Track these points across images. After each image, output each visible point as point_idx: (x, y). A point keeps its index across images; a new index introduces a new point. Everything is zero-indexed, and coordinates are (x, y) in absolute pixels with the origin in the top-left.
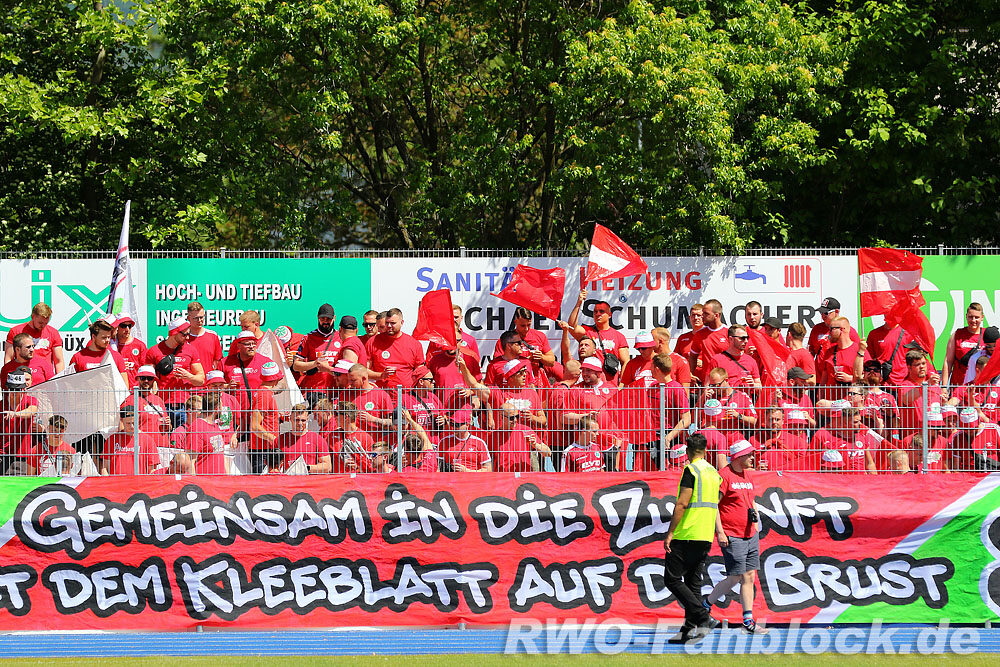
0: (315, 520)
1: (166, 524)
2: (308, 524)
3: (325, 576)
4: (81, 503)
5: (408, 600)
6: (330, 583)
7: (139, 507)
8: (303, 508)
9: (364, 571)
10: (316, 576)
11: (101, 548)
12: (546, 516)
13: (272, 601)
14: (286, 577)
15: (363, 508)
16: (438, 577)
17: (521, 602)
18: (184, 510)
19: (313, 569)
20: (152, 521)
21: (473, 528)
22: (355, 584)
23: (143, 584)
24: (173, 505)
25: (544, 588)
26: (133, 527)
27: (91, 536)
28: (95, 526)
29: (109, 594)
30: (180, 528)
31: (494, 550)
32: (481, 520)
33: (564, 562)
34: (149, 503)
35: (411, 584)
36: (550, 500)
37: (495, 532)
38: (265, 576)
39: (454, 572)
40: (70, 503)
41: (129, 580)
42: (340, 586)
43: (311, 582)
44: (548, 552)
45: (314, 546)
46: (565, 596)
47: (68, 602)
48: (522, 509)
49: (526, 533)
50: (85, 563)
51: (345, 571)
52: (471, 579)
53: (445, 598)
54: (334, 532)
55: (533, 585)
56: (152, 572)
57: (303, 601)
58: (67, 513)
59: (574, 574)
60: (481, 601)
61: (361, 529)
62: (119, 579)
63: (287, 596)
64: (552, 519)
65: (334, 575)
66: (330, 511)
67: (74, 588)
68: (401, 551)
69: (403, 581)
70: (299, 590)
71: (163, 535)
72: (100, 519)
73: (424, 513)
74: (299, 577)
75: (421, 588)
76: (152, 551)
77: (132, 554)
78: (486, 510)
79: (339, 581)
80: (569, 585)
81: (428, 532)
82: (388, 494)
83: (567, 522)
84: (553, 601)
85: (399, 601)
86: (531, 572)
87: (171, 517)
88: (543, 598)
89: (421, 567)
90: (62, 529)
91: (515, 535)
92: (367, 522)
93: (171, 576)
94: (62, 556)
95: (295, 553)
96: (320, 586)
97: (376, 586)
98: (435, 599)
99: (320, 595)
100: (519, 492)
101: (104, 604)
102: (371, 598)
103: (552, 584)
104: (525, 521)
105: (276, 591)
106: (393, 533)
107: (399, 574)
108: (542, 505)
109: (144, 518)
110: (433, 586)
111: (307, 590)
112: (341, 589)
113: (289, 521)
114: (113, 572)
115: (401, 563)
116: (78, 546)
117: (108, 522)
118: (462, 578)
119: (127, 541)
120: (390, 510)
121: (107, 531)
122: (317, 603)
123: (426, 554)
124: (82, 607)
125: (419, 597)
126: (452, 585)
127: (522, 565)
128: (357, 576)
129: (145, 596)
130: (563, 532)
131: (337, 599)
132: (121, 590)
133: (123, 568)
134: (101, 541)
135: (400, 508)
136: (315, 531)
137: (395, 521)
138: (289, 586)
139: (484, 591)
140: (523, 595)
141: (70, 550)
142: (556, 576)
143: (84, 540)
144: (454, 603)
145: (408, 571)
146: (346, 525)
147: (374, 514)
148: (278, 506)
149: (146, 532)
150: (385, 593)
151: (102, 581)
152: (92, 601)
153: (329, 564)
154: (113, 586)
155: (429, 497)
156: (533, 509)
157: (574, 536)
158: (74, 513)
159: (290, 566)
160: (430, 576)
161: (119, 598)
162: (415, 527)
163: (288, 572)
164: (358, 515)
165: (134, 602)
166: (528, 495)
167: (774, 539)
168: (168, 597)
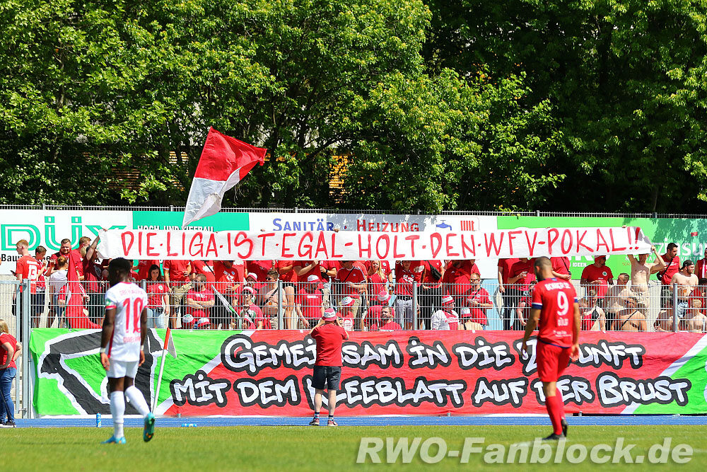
0: (375, 356)
1: (299, 357)
2: (371, 358)
3: (378, 387)
4: (254, 345)
5: (421, 400)
6: (381, 391)
7: (283, 347)
8: (367, 349)
9: (398, 384)
10: (373, 386)
11: (264, 370)
12: (492, 355)
13: (351, 400)
14: (358, 387)
15: (398, 350)
16: (436, 388)
17: (478, 402)
18: (308, 349)
19: (372, 383)
20: (292, 355)
21: (454, 363)
22: (393, 391)
23: (285, 390)
24: (301, 346)
25: (489, 394)
26: (282, 359)
27: (260, 363)
28: (262, 358)
29: (268, 395)
30: (306, 359)
31: (465, 373)
32: (459, 356)
33: (499, 379)
34: (289, 346)
35: (422, 392)
36: (492, 346)
37: (466, 363)
38: (348, 386)
39: (445, 385)
40: (248, 345)
41: (278, 388)
43: (371, 390)
44: (491, 374)
45: (374, 370)
46: (499, 399)
47: (246, 400)
48: (479, 350)
49: (481, 364)
50: (256, 378)
51: (388, 384)
52: (454, 388)
53: (440, 399)
54: (384, 362)
55: (484, 392)
56: (291, 383)
57: (367, 400)
58: (247, 351)
59: (504, 386)
60: (458, 401)
61: (398, 361)
62: (273, 387)
63: (359, 398)
64: (495, 356)
65: (383, 386)
66: (381, 351)
67: (249, 392)
68: (419, 373)
69: (418, 390)
70: (365, 394)
71: (297, 363)
72: (265, 354)
73: (430, 352)
74: (365, 387)
75: (428, 394)
76: (291, 372)
77: (281, 373)
78: (461, 350)
79: (386, 390)
80: (501, 392)
81: (432, 363)
82: (410, 342)
83: (502, 357)
84: (493, 401)
85: (416, 401)
86: (482, 385)
87: (301, 353)
88: (488, 399)
89: (428, 383)
90: (246, 359)
91: (476, 364)
92: (401, 357)
93: (301, 386)
94: (244, 374)
95: (364, 374)
96: (376, 392)
97: (404, 392)
98: (435, 400)
99: (375, 397)
100: (476, 341)
101: (265, 401)
102: (402, 399)
103: (493, 392)
104: (481, 357)
105: (353, 394)
106: (414, 363)
107: (416, 385)
108: (488, 348)
109: (287, 353)
110: (434, 393)
111: (369, 394)
112: (386, 394)
113: (362, 356)
114: (270, 383)
115: (418, 379)
116: (253, 369)
117: (269, 356)
118: (449, 388)
119: (278, 366)
120: (412, 350)
121: (268, 360)
122: (374, 401)
123: (430, 374)
124: (253, 403)
125: (426, 399)
126: (444, 392)
127: (478, 382)
128: (394, 387)
129: (287, 396)
130: (499, 363)
131: (384, 399)
132: (274, 393)
133: (275, 381)
134: (265, 366)
135: (417, 349)
136: (374, 361)
137: (415, 357)
138: (360, 392)
139: (460, 395)
140: (479, 397)
141: (248, 371)
142: (495, 387)
143: (256, 365)
144: (445, 402)
145: (421, 384)
146: (390, 359)
147: (404, 353)
148: (354, 348)
149: (288, 361)
150: (409, 396)
151: (264, 388)
152: (259, 400)
153: (381, 380)
154: (270, 391)
155: (430, 343)
156: (484, 350)
157: (505, 365)
158: (251, 350)
159: (361, 381)
160: (433, 387)
161: (273, 398)
162: (425, 360)
163: (360, 384)
164: (397, 354)
165: (280, 400)
166: (481, 343)
167: (604, 368)
168: (299, 398)
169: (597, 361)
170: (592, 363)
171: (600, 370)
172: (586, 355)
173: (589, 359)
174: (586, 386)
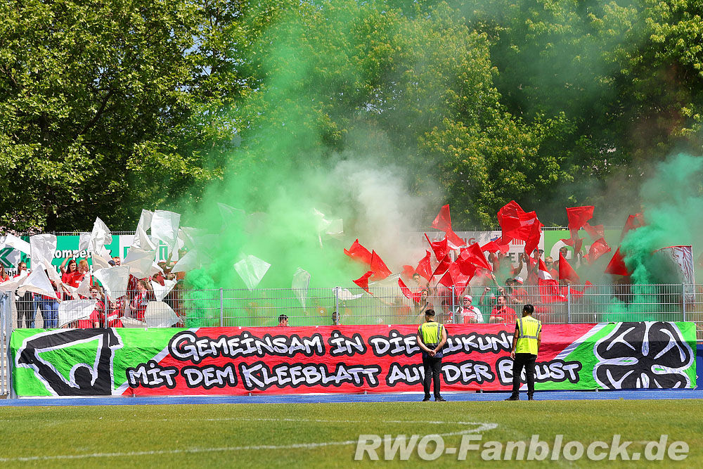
0: (300, 346)
1: (235, 348)
2: (297, 348)
3: (305, 371)
4: (197, 339)
5: (341, 382)
6: (307, 374)
7: (223, 341)
8: (295, 341)
9: (322, 369)
10: (301, 371)
11: (206, 359)
12: (402, 344)
13: (281, 382)
14: (288, 372)
15: (321, 341)
16: (355, 371)
17: (391, 382)
18: (243, 342)
19: (300, 368)
20: (228, 347)
21: (370, 351)
22: (318, 374)
23: (225, 375)
24: (238, 340)
25: (401, 376)
26: (220, 350)
27: (202, 354)
28: (204, 349)
29: (210, 379)
30: (241, 350)
31: (379, 359)
32: (373, 345)
33: (410, 364)
34: (227, 339)
35: (343, 374)
36: (404, 337)
37: (379, 351)
38: (278, 371)
39: (362, 369)
40: (193, 339)
41: (219, 373)
42: (312, 375)
43: (299, 374)
44: (403, 360)
45: (300, 357)
46: (410, 379)
47: (192, 383)
48: (391, 341)
49: (393, 352)
50: (199, 366)
51: (314, 369)
52: (370, 372)
53: (358, 380)
54: (309, 351)
55: (397, 374)
56: (229, 369)
57: (295, 382)
58: (191, 344)
59: (414, 369)
60: (373, 382)
61: (320, 350)
62: (214, 373)
63: (288, 380)
64: (405, 345)
65: (309, 371)
66: (307, 342)
67: (195, 377)
68: (338, 360)
69: (339, 373)
70: (293, 377)
71: (233, 353)
72: (206, 346)
73: (348, 343)
74: (293, 371)
75: (347, 376)
76: (228, 360)
77: (221, 361)
78: (376, 341)
79: (311, 373)
80: (412, 374)
81: (350, 351)
82: (332, 335)
83: (411, 346)
84: (406, 381)
85: (337, 382)
86: (395, 369)
87: (237, 345)
88: (401, 380)
89: (347, 367)
90: (190, 350)
91: (389, 352)
92: (323, 347)
93: (237, 371)
94: (189, 363)
95: (291, 361)
96: (303, 375)
97: (327, 376)
98: (353, 381)
99: (302, 379)
100: (391, 333)
101: (208, 384)
102: (325, 380)
103: (405, 374)
104: (393, 346)
105: (283, 378)
106: (335, 352)
107: (337, 370)
108: (400, 339)
109: (225, 345)
110: (352, 375)
111: (297, 377)
112: (312, 377)
113: (289, 347)
114: (212, 369)
115: (338, 365)
116: (196, 358)
117: (209, 348)
118: (365, 372)
119: (218, 356)
120: (333, 342)
121: (209, 351)
122: (301, 383)
123: (349, 361)
124: (198, 385)
125: (346, 380)
126: (360, 375)
127: (392, 366)
128: (319, 371)
129: (226, 380)
130: (409, 351)
131: (310, 381)
132: (215, 377)
133: (216, 368)
134: (206, 356)
135: (338, 341)
136: (300, 351)
137: (335, 346)
138: (289, 375)
139: (375, 377)
140: (391, 380)
141: (193, 360)
142: (407, 370)
143: (199, 356)
144: (362, 383)
145: (341, 369)
146: (314, 348)
147: (326, 343)
148: (284, 340)
149: (226, 352)
150: (331, 378)
151: (207, 373)
152: (203, 382)
153: (306, 366)
154: (212, 375)
155: (350, 336)
156: (396, 341)
157: (415, 352)
158: (195, 344)
159: (289, 367)
160: (351, 371)
161: (214, 381)
162: (344, 349)
163: (289, 369)
164: (319, 344)
165: (221, 383)
166: (394, 335)
167: (502, 354)
168: (236, 380)
169: (496, 348)
170: (492, 350)
171: (499, 355)
172: (485, 343)
173: (489, 347)
174: (486, 369)
